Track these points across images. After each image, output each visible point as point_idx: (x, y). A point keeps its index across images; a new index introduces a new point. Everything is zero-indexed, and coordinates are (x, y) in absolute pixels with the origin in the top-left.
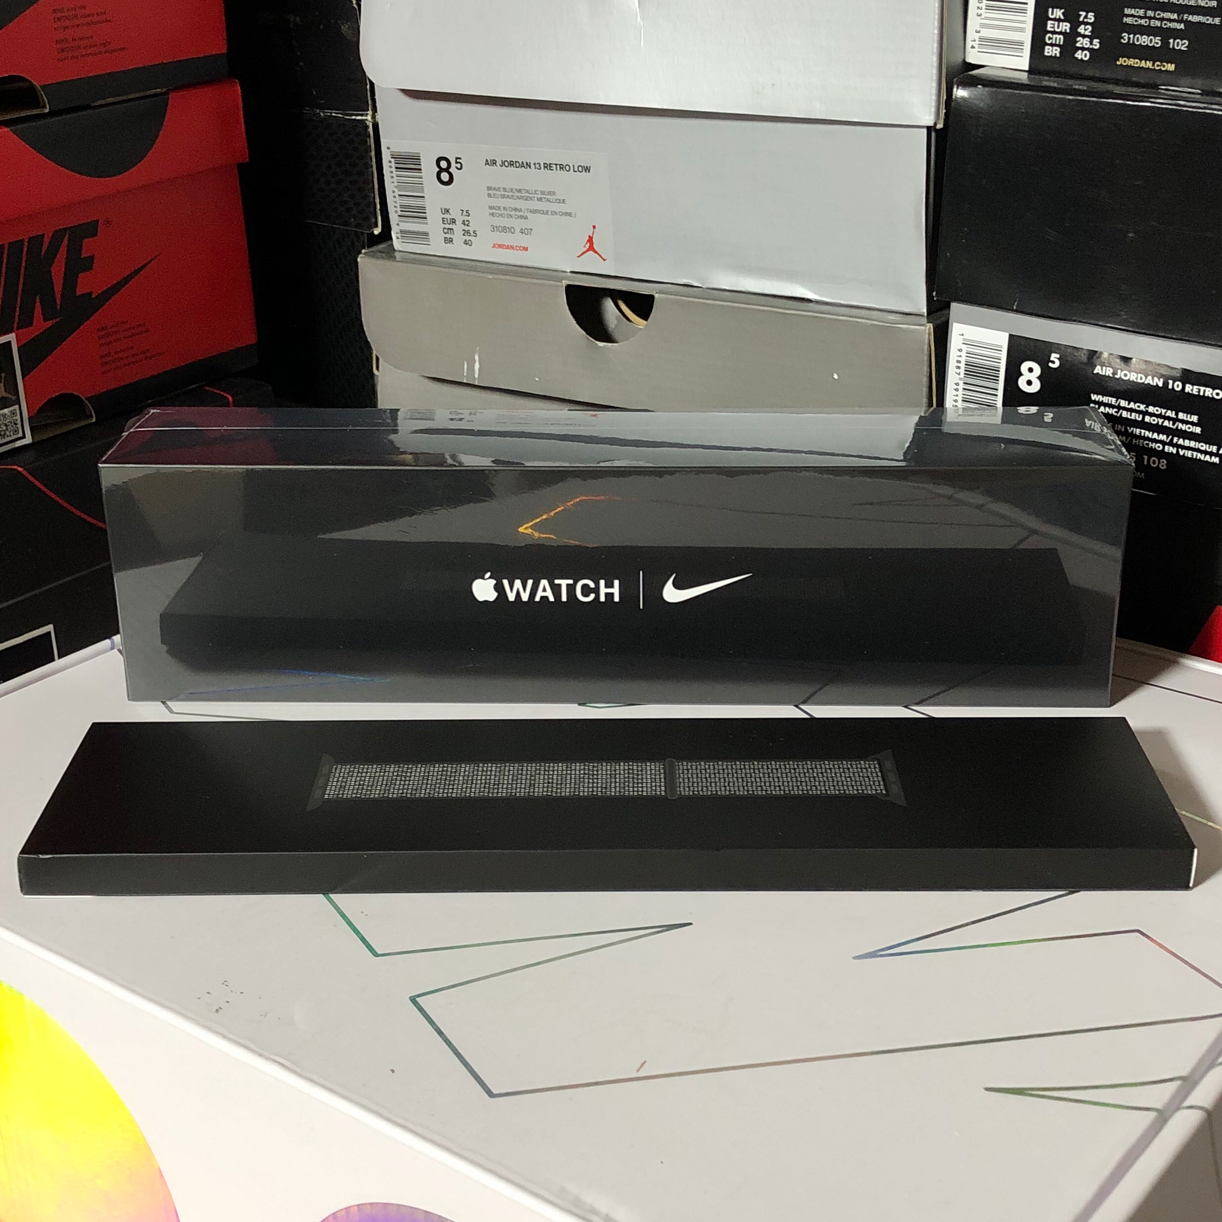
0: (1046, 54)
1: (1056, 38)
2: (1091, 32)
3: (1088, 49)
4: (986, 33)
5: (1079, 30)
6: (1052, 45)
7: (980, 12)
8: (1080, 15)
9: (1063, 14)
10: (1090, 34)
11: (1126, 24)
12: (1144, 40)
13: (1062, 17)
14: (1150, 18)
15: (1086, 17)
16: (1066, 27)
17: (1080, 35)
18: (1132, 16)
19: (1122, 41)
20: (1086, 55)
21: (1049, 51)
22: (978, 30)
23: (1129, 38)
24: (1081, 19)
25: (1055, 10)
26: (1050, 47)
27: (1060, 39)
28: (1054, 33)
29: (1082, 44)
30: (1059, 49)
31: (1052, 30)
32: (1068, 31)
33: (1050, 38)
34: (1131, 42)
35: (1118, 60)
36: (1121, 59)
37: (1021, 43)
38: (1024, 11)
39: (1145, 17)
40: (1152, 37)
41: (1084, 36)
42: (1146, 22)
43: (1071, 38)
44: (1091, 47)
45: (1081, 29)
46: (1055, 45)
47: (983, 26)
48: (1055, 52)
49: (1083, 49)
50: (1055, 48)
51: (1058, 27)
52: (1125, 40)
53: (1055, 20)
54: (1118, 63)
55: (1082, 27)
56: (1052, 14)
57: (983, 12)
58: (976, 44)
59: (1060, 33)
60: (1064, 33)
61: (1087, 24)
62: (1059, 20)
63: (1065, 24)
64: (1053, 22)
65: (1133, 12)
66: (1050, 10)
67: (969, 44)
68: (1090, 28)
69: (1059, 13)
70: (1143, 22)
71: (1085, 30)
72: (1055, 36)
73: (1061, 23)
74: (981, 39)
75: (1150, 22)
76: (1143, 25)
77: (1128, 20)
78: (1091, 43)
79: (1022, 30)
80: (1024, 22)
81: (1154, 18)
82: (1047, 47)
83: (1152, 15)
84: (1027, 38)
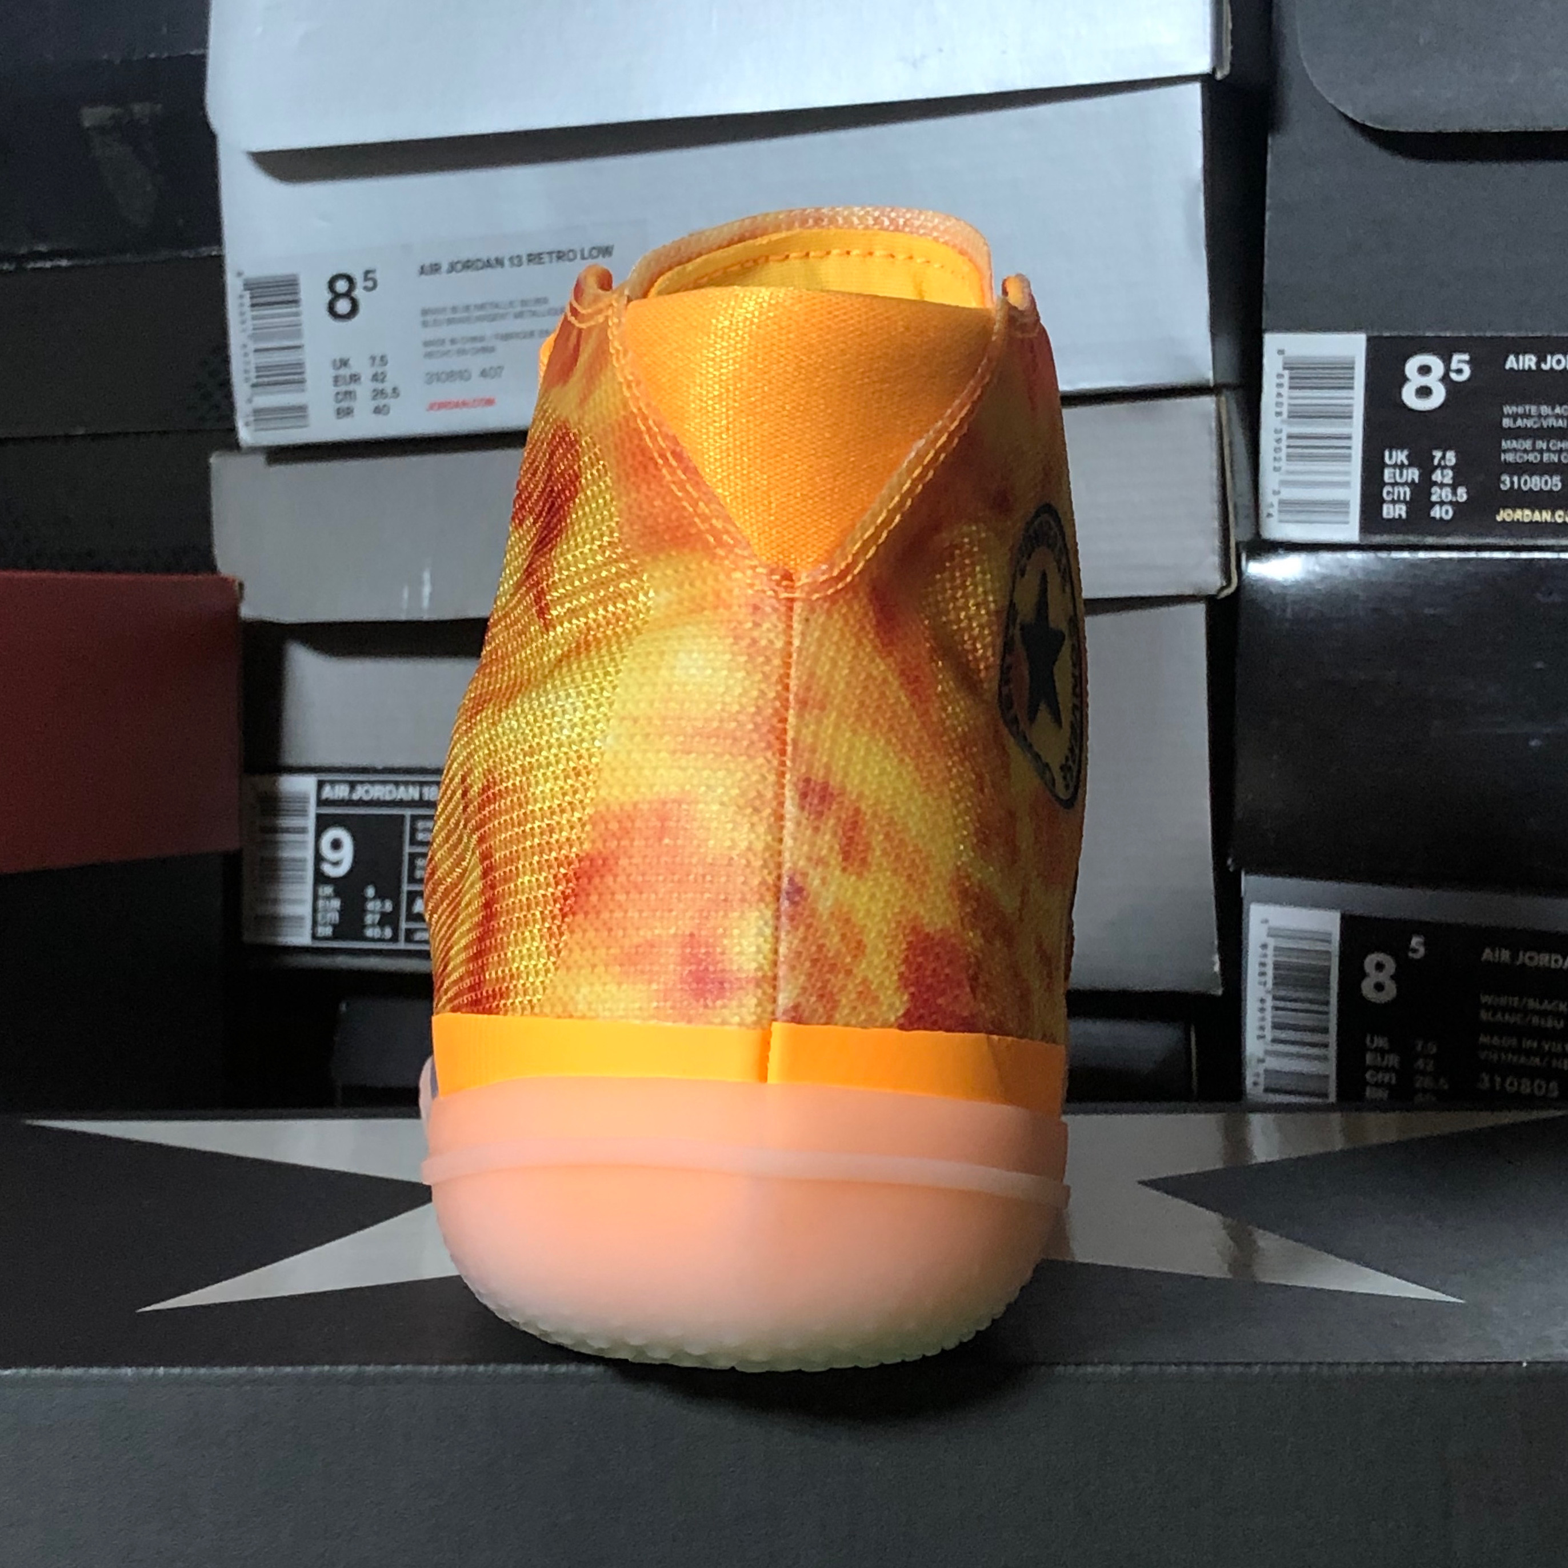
0: (1385, 515)
1: (1399, 493)
2: (1454, 478)
3: (1451, 503)
4: (1287, 494)
5: (1434, 478)
6: (1393, 502)
7: (1277, 464)
8: (1433, 457)
9: (1408, 457)
10: (1451, 482)
11: (1507, 464)
12: (1535, 483)
13: (1406, 462)
14: (1541, 452)
15: (1443, 457)
16: (1413, 474)
17: (1435, 483)
18: (1515, 450)
19: (1502, 486)
20: (1447, 512)
21: (1389, 511)
22: (1276, 488)
23: (1512, 483)
24: (1436, 462)
25: (1394, 453)
26: (1391, 506)
27: (1405, 493)
28: (1395, 484)
29: (1440, 497)
30: (1404, 507)
31: (1392, 481)
32: (1417, 481)
33: (1388, 493)
34: (1516, 486)
35: (1498, 512)
36: (1502, 512)
37: (1345, 504)
38: (1348, 458)
39: (1534, 450)
40: (1547, 477)
41: (1442, 485)
42: (1536, 458)
43: (1422, 491)
44: (1454, 500)
45: (1437, 476)
46: (1399, 501)
47: (1284, 483)
48: (1401, 511)
49: (1442, 503)
50: (1397, 506)
51: (1401, 475)
52: (1505, 485)
53: (1395, 466)
54: (1499, 518)
55: (1438, 472)
56: (1391, 457)
57: (1283, 464)
58: (1274, 511)
59: (1406, 483)
60: (1412, 484)
61: (1445, 467)
62: (1402, 466)
63: (1410, 471)
64: (1392, 470)
65: (1514, 444)
66: (1387, 453)
67: (1264, 511)
68: (1450, 473)
69: (1401, 456)
70: (1531, 457)
71: (1443, 476)
72: (1396, 489)
73: (1405, 471)
74: (1282, 502)
75: (1542, 458)
76: (1532, 463)
77: (1510, 457)
78: (1454, 493)
79: (1346, 484)
80: (1347, 473)
81: (1549, 450)
82: (1385, 507)
83: (1545, 448)
84: (1353, 495)
